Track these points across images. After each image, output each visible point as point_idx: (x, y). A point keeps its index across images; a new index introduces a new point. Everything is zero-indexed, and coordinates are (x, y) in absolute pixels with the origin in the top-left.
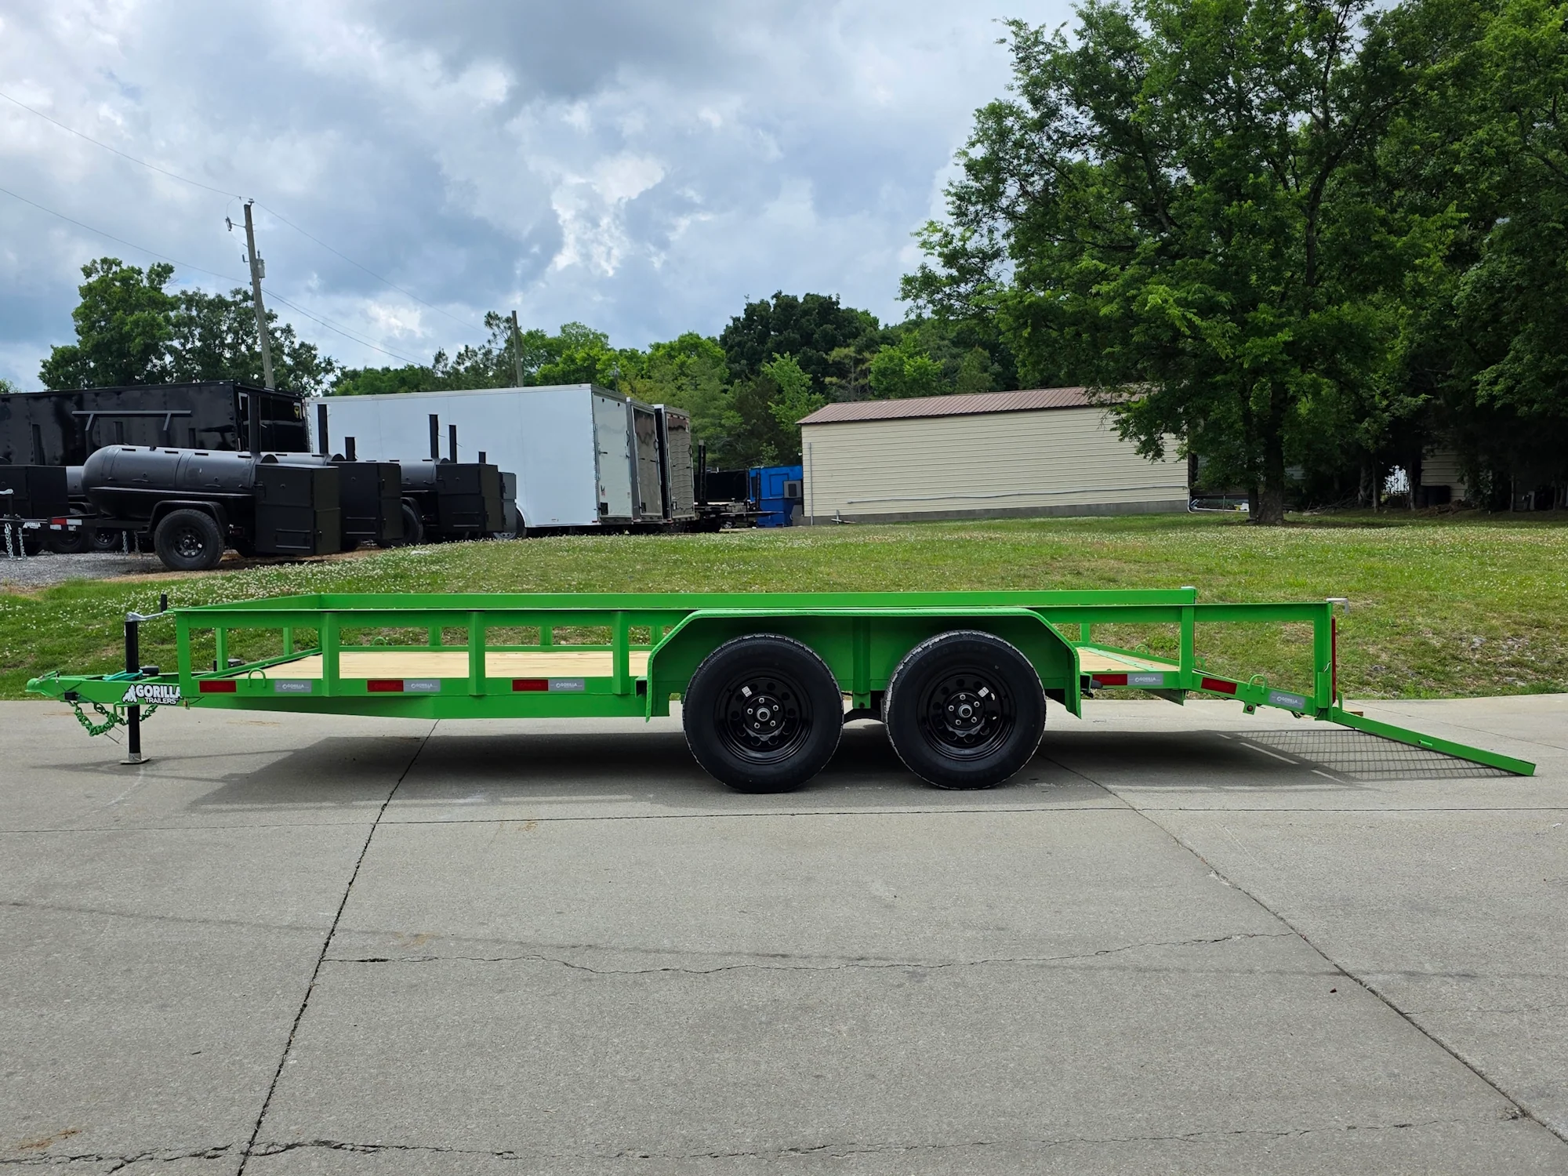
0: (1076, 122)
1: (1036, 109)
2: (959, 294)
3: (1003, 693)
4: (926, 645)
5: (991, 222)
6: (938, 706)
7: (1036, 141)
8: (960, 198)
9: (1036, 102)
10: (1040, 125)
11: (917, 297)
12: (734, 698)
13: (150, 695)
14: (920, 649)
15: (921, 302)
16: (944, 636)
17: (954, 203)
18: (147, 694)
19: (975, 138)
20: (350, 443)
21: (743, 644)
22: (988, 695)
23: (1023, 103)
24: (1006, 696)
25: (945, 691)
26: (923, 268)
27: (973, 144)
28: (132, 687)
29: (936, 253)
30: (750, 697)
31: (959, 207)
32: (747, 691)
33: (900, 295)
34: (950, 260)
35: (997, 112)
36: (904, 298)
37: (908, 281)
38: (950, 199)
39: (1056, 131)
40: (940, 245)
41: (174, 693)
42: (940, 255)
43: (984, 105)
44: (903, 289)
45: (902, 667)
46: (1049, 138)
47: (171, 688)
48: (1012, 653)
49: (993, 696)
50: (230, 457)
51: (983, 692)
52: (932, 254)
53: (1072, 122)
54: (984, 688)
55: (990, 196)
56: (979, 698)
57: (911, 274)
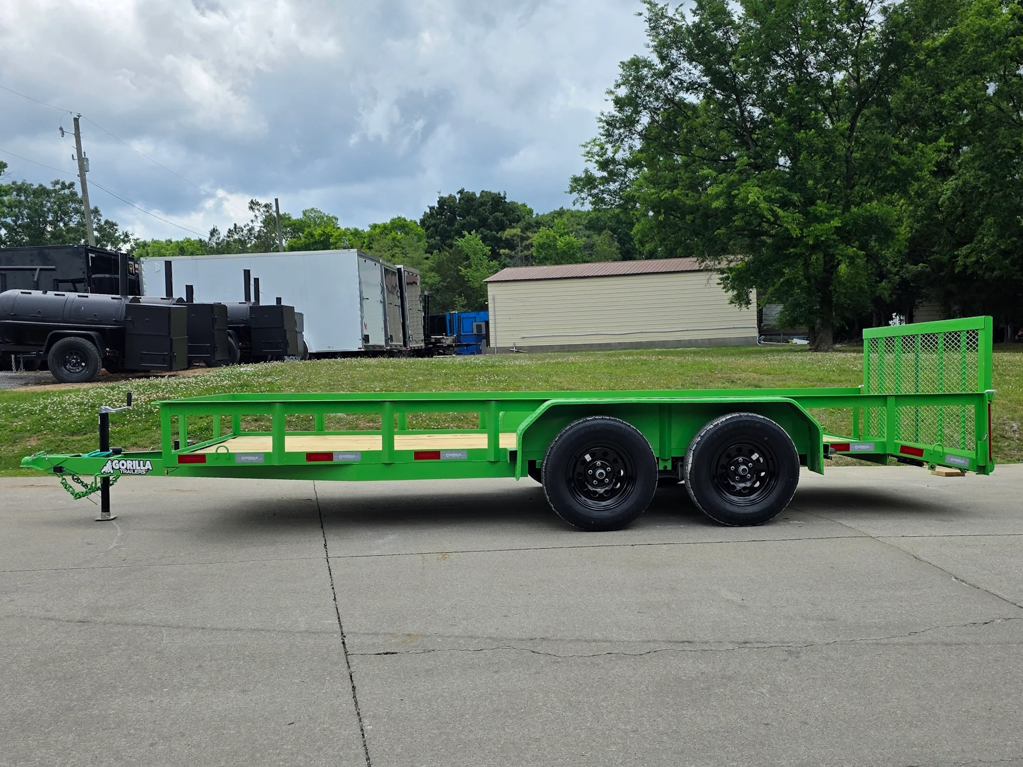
0: (690, 73)
1: (662, 63)
2: (610, 190)
3: (769, 457)
4: (716, 423)
5: (630, 142)
6: (723, 467)
7: (663, 85)
8: (608, 124)
9: (663, 59)
10: (665, 74)
11: (581, 191)
12: (579, 464)
13: (125, 467)
14: (712, 426)
15: (583, 195)
16: (728, 417)
17: (603, 127)
18: (121, 467)
19: (620, 81)
20: (190, 289)
21: (587, 423)
22: (758, 459)
23: (655, 59)
24: (772, 459)
25: (729, 456)
26: (586, 171)
27: (618, 86)
28: (110, 461)
29: (594, 160)
30: (590, 461)
31: (607, 130)
32: (588, 457)
33: (568, 190)
34: (603, 165)
35: (636, 64)
36: (571, 192)
37: (576, 180)
38: (601, 124)
39: (676, 79)
40: (598, 156)
41: (144, 466)
42: (597, 162)
43: (627, 59)
44: (571, 185)
45: (699, 439)
46: (672, 83)
47: (141, 462)
48: (776, 428)
49: (761, 460)
50: (106, 298)
51: (755, 456)
52: (591, 161)
53: (687, 73)
54: (756, 454)
55: (629, 123)
56: (752, 461)
57: (578, 175)
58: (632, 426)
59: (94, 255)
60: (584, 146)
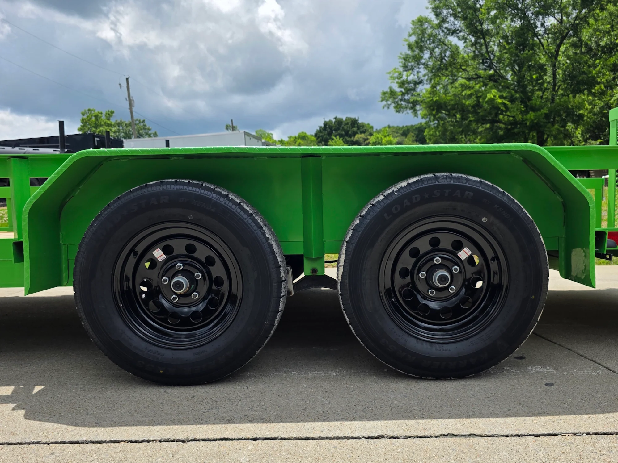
0: (454, 24)
1: (437, 19)
2: (405, 99)
3: (490, 254)
4: (390, 191)
5: (418, 70)
6: (405, 273)
7: (437, 33)
8: (405, 59)
9: (437, 15)
10: (439, 26)
11: (387, 100)
12: (143, 264)
14: (381, 197)
15: (389, 102)
16: (413, 180)
17: (402, 62)
19: (411, 32)
22: (470, 259)
23: (432, 17)
24: (496, 258)
25: (415, 252)
26: (390, 88)
27: (410, 36)
29: (395, 82)
30: (165, 262)
31: (405, 64)
32: (159, 255)
33: (380, 99)
34: (402, 84)
35: (421, 21)
36: (382, 101)
37: (384, 93)
38: (401, 60)
39: (446, 28)
40: (398, 78)
42: (397, 83)
43: (415, 18)
44: (382, 97)
45: (358, 222)
46: (443, 31)
48: (504, 199)
49: (477, 260)
51: (464, 254)
52: (394, 82)
53: (453, 24)
54: (466, 249)
55: (417, 59)
56: (458, 262)
57: (385, 90)
58: (232, 197)
59: (98, 139)
60: (389, 73)
